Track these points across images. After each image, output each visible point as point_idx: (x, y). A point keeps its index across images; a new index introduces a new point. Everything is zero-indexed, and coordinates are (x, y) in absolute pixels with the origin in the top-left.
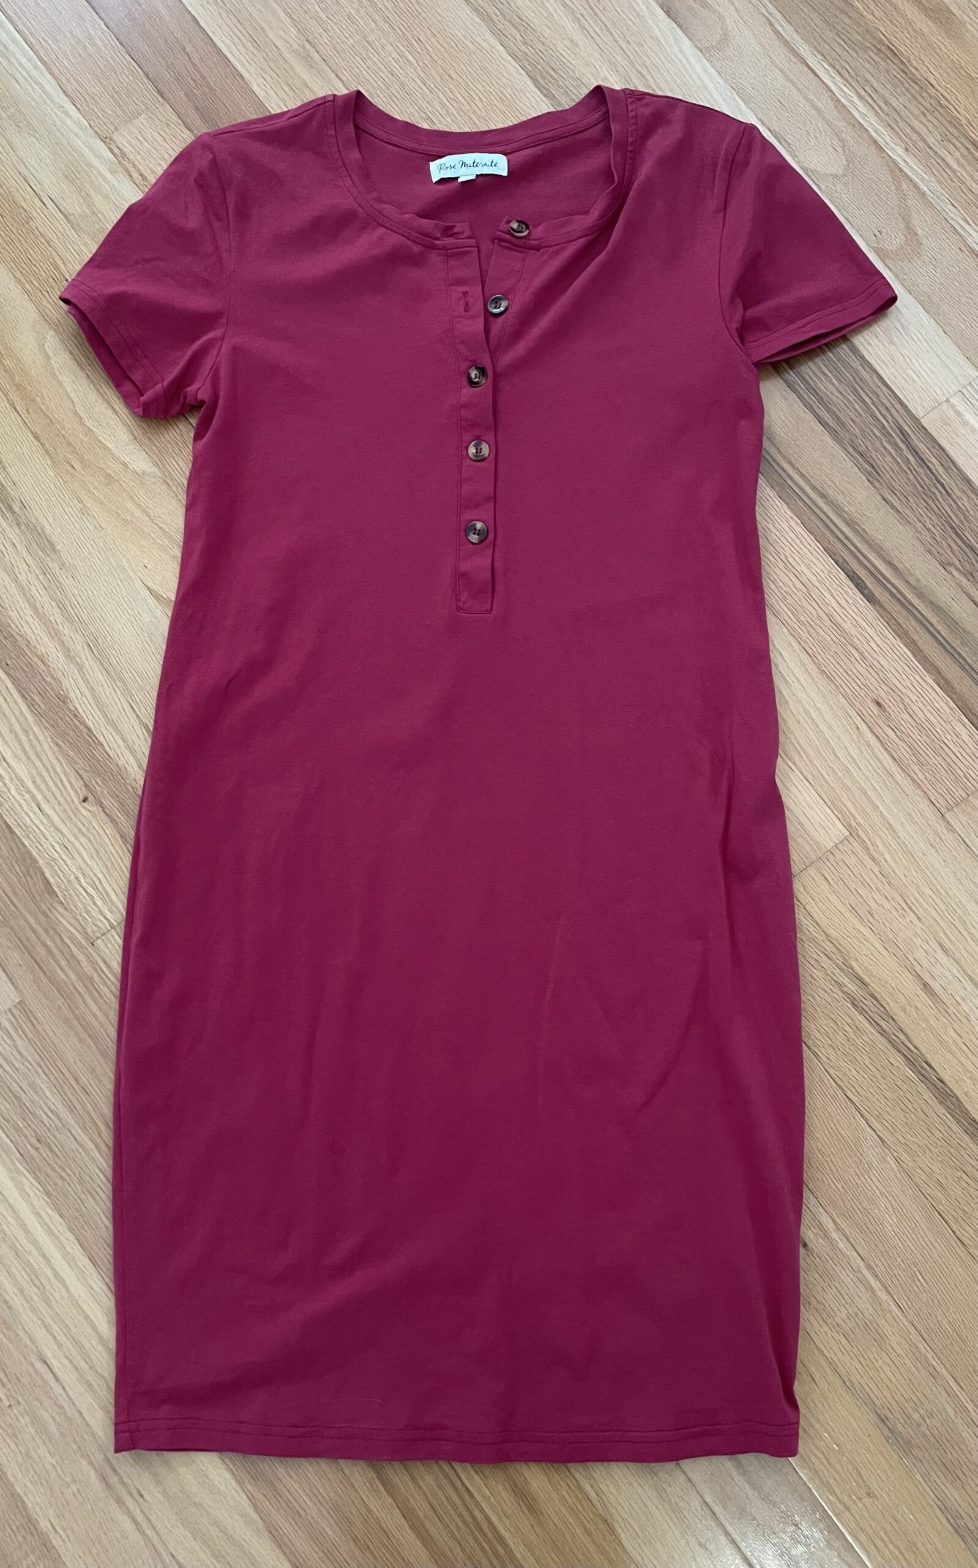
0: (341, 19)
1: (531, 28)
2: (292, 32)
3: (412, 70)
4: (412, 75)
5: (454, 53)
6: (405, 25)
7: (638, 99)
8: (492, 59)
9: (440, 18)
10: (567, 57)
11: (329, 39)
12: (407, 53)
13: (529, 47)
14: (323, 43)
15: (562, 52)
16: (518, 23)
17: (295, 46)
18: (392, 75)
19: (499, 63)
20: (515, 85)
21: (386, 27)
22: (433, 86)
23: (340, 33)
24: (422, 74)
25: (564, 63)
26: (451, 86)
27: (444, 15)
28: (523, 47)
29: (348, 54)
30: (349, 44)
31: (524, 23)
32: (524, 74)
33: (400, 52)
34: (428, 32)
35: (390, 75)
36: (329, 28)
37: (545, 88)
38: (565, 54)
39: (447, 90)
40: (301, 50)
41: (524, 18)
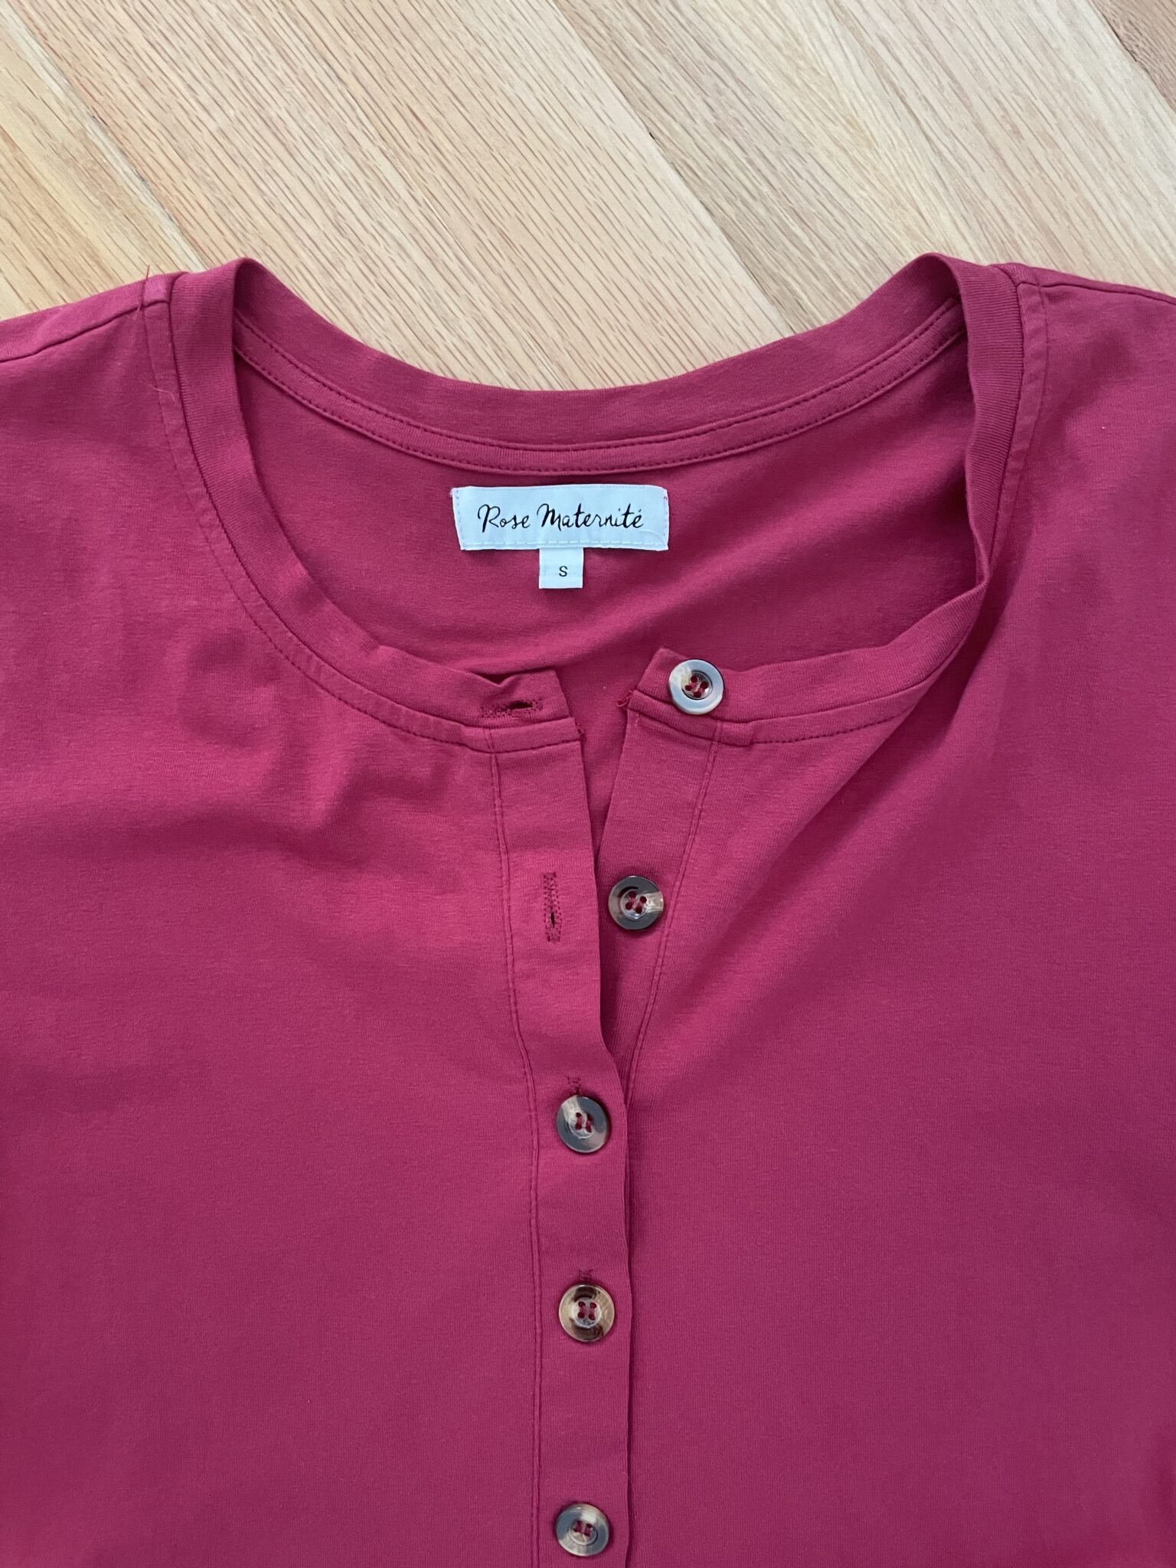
0: (190, 47)
1: (738, 81)
2: (50, 91)
3: (396, 214)
4: (397, 234)
5: (514, 159)
6: (372, 66)
7: (1053, 298)
8: (622, 181)
9: (472, 45)
10: (838, 176)
11: (156, 110)
12: (381, 158)
13: (731, 144)
14: (137, 125)
15: (823, 159)
16: (698, 64)
17: (60, 133)
18: (339, 228)
19: (642, 195)
20: (690, 265)
21: (318, 71)
22: (455, 266)
23: (187, 94)
24: (423, 226)
25: (830, 196)
26: (507, 266)
27: (487, 36)
28: (714, 143)
29: (212, 161)
30: (212, 126)
31: (716, 66)
32: (716, 231)
33: (359, 156)
34: (441, 92)
35: (331, 231)
36: (155, 76)
37: (773, 277)
38: (832, 168)
39: (495, 279)
40: (75, 146)
41: (717, 48)
